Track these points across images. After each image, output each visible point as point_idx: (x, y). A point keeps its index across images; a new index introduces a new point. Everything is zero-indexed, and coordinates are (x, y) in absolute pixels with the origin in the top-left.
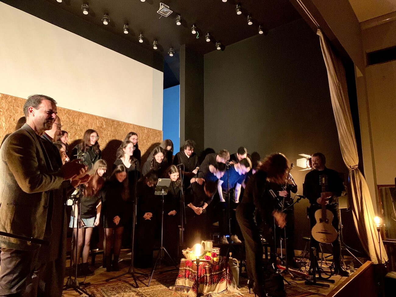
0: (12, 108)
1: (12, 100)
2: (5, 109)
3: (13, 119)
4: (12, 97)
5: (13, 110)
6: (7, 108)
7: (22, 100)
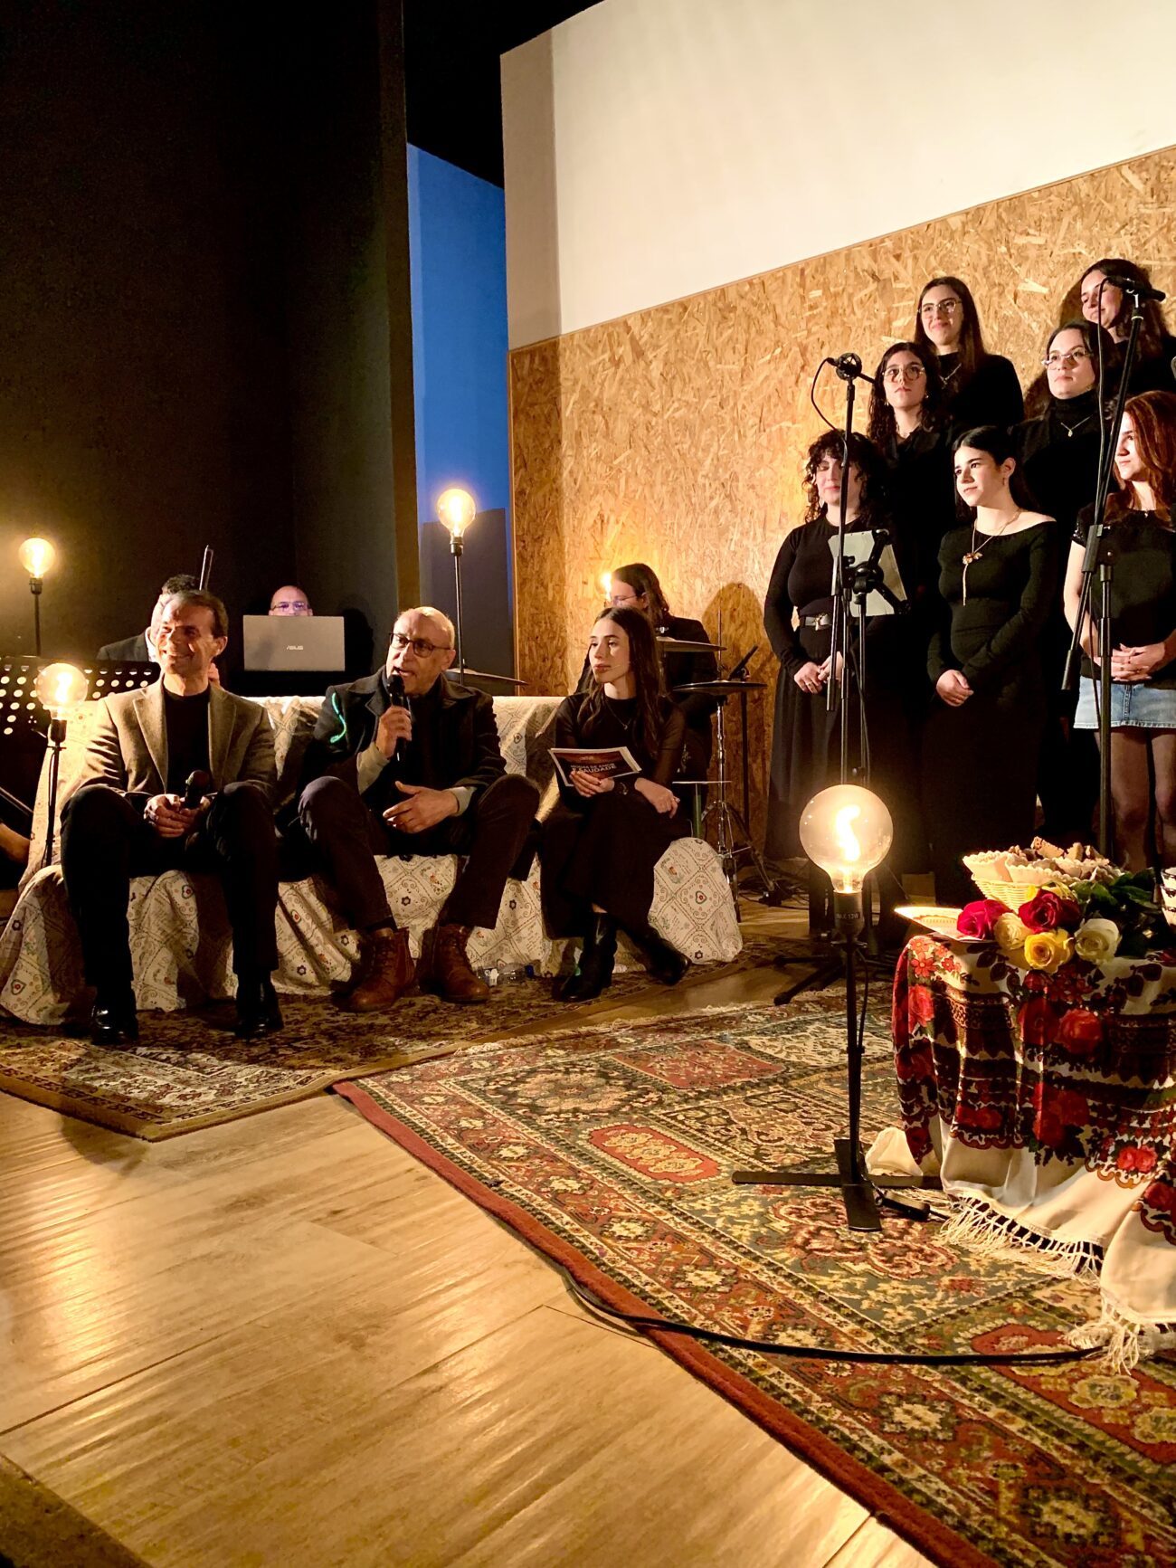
0: (1003, 249)
1: (999, 217)
2: (980, 269)
3: (1010, 298)
4: (998, 203)
5: (1007, 257)
6: (984, 259)
7: (1036, 195)
